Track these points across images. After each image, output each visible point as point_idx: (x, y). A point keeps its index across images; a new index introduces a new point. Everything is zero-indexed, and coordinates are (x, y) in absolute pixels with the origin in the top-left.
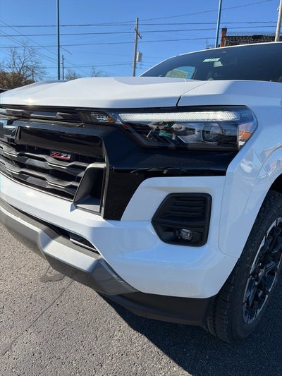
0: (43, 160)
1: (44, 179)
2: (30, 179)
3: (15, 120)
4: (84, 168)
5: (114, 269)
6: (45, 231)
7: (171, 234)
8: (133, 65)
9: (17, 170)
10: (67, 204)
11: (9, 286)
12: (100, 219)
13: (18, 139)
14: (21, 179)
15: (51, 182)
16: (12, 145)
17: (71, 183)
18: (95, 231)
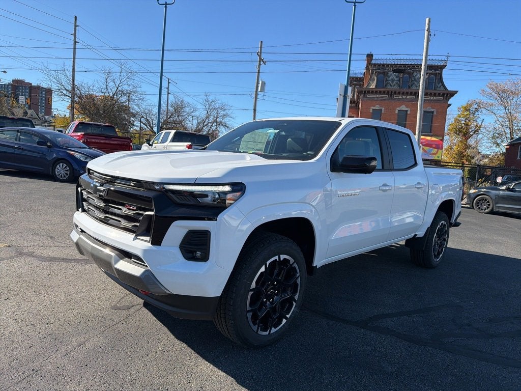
0: (120, 209)
1: (120, 221)
2: (111, 221)
3: (105, 183)
4: (142, 214)
5: (156, 276)
6: (116, 255)
7: (191, 255)
8: (254, 96)
9: (102, 216)
10: (132, 236)
11: (85, 310)
12: (149, 244)
13: (106, 195)
14: (105, 221)
15: (124, 223)
16: (101, 199)
17: (135, 224)
18: (145, 251)
